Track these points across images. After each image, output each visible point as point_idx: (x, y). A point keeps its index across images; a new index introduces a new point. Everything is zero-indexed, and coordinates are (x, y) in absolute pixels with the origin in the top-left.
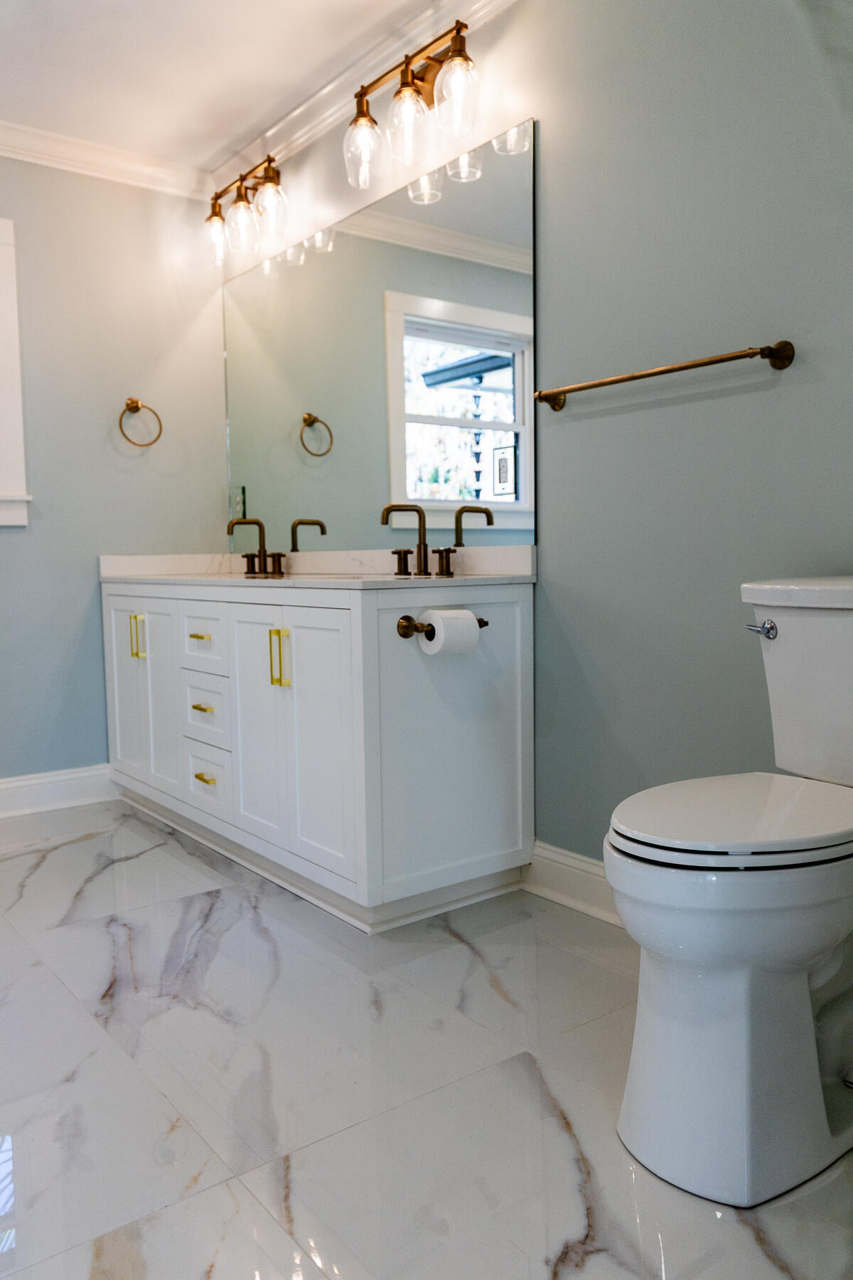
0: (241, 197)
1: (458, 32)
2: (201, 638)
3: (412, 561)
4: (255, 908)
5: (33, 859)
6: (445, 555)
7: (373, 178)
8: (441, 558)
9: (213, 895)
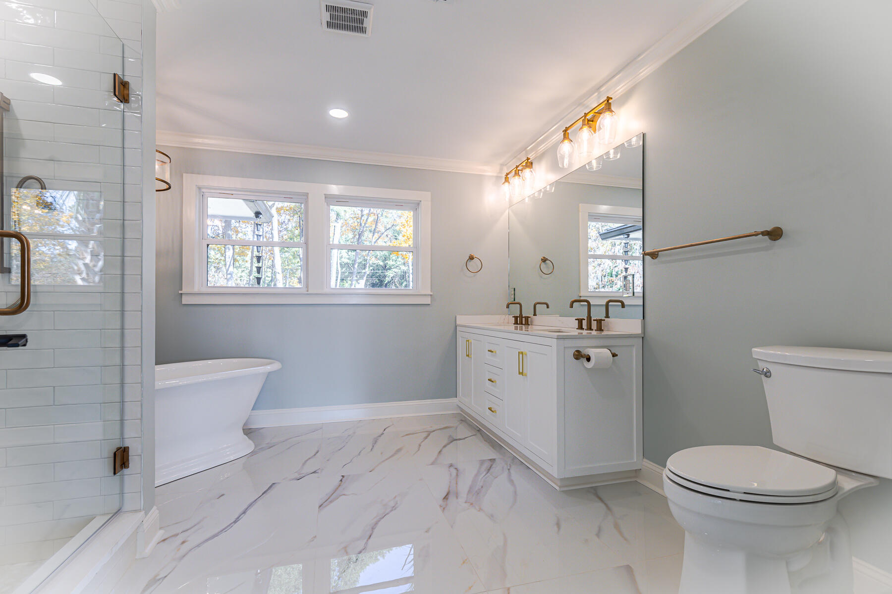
0: (517, 174)
1: (608, 101)
2: (492, 352)
3: (585, 323)
4: (509, 470)
5: (425, 435)
6: (599, 322)
7: (570, 164)
8: (597, 323)
9: (493, 460)
